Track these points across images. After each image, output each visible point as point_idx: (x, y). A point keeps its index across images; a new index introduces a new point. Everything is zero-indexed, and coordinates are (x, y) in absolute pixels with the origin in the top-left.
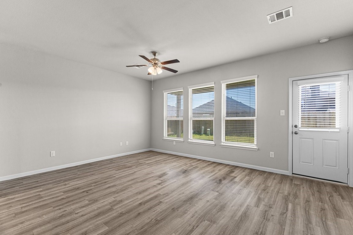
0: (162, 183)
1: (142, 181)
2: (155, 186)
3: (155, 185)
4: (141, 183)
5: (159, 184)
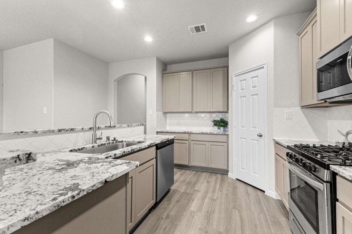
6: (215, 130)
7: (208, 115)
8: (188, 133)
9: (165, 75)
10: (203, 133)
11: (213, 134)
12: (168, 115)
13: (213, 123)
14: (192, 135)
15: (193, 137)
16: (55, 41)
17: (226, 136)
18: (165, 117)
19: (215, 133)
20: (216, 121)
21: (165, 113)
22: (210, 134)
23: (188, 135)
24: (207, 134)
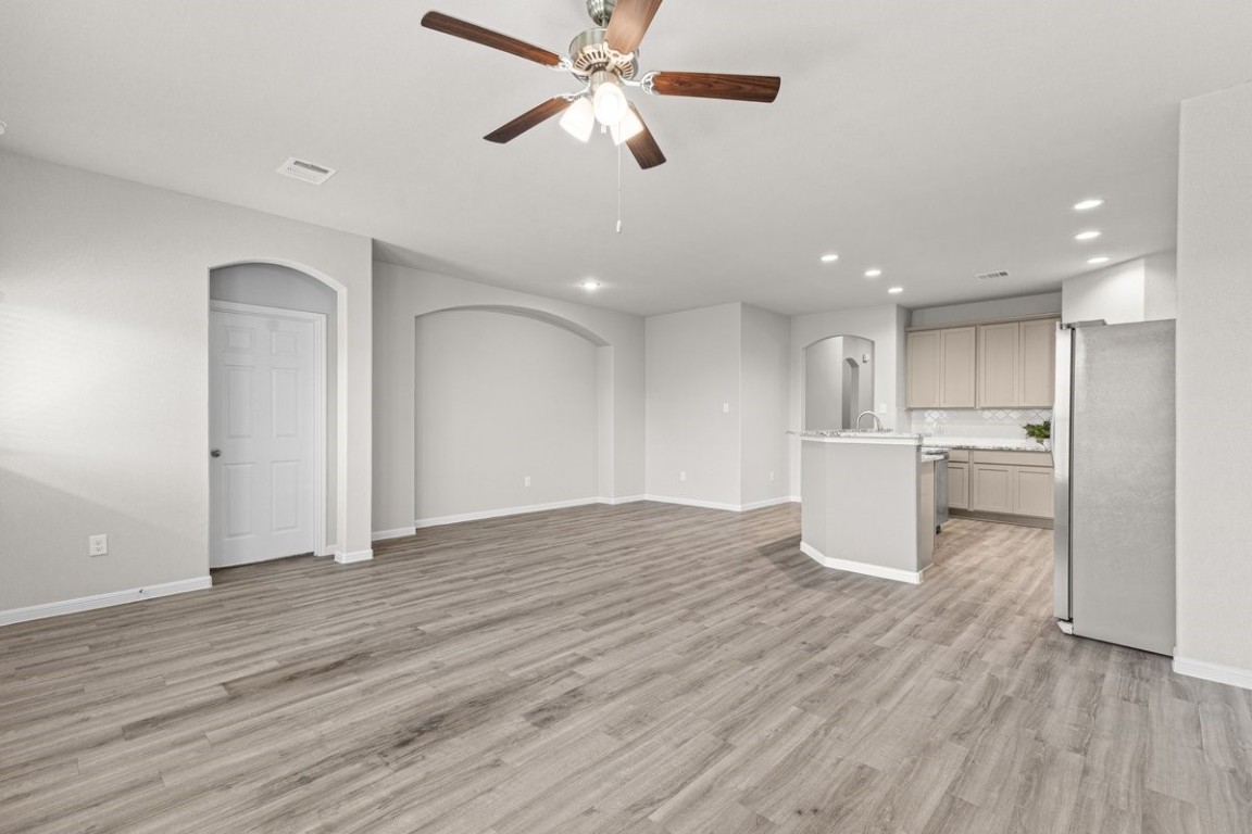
0: (573, 665)
1: (655, 674)
2: (599, 654)
3: (599, 658)
4: (656, 665)
5: (583, 660)
6: (1032, 443)
7: (1014, 415)
8: (967, 448)
9: (912, 334)
10: (1001, 450)
11: (1025, 451)
12: (914, 414)
13: (1026, 431)
14: (975, 452)
15: (978, 456)
16: (744, 305)
17: (1049, 455)
18: (910, 418)
19: (1029, 449)
20: (1033, 427)
21: (910, 410)
22: (1018, 451)
23: (967, 452)
24: (1010, 450)
